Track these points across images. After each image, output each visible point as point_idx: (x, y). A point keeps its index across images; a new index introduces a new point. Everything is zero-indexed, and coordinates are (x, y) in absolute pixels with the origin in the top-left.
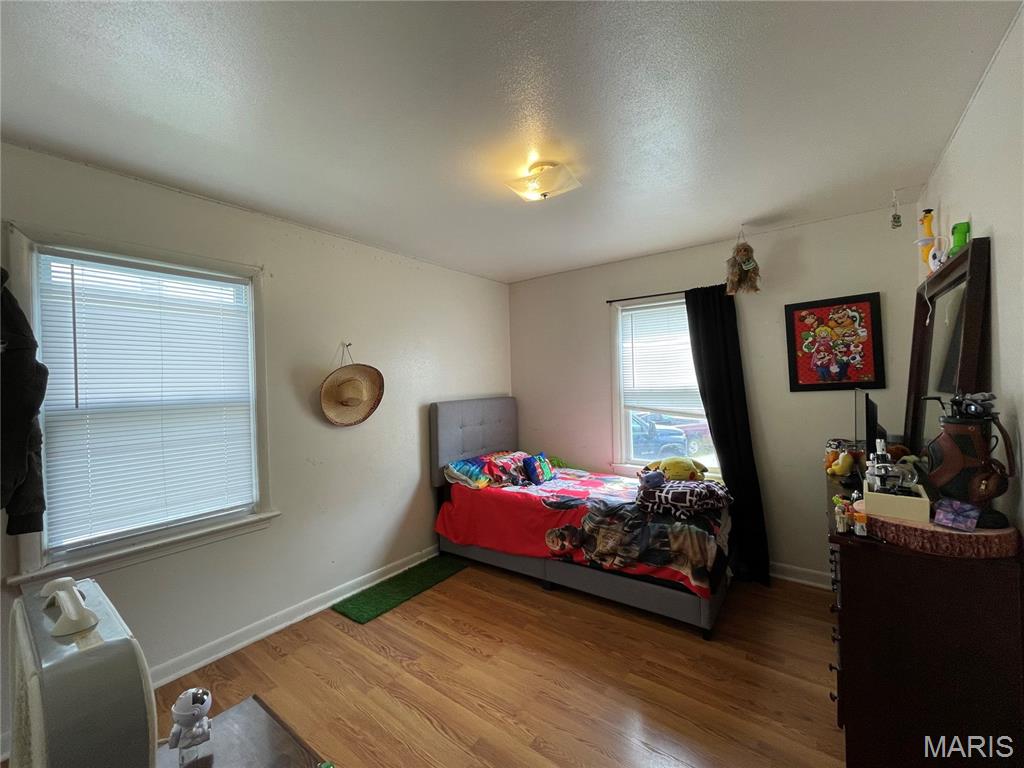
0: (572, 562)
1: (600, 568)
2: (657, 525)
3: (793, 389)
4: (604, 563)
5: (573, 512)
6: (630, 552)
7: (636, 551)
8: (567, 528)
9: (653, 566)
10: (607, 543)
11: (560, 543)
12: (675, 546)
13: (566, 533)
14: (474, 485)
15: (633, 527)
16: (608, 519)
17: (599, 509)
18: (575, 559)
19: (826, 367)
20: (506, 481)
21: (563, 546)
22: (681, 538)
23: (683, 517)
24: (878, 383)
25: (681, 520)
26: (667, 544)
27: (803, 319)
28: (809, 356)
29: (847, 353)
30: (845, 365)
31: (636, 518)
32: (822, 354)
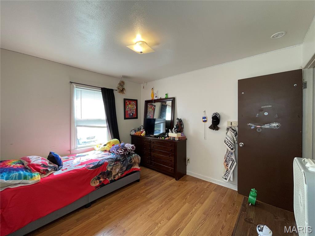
0: (105, 185)
1: (115, 180)
2: (129, 158)
3: (125, 119)
4: (115, 178)
5: (103, 167)
6: (123, 170)
7: (125, 168)
8: (100, 174)
9: (129, 170)
10: (116, 171)
11: (98, 181)
12: (133, 162)
13: (100, 176)
14: (30, 182)
15: (123, 162)
16: (116, 163)
17: (111, 161)
18: (105, 184)
19: (130, 114)
20: (51, 171)
21: (100, 182)
22: (134, 158)
23: (134, 153)
24: (137, 118)
25: (133, 154)
26: (132, 162)
27: (127, 102)
28: (128, 111)
29: (133, 111)
30: (133, 114)
31: (123, 158)
32: (129, 111)
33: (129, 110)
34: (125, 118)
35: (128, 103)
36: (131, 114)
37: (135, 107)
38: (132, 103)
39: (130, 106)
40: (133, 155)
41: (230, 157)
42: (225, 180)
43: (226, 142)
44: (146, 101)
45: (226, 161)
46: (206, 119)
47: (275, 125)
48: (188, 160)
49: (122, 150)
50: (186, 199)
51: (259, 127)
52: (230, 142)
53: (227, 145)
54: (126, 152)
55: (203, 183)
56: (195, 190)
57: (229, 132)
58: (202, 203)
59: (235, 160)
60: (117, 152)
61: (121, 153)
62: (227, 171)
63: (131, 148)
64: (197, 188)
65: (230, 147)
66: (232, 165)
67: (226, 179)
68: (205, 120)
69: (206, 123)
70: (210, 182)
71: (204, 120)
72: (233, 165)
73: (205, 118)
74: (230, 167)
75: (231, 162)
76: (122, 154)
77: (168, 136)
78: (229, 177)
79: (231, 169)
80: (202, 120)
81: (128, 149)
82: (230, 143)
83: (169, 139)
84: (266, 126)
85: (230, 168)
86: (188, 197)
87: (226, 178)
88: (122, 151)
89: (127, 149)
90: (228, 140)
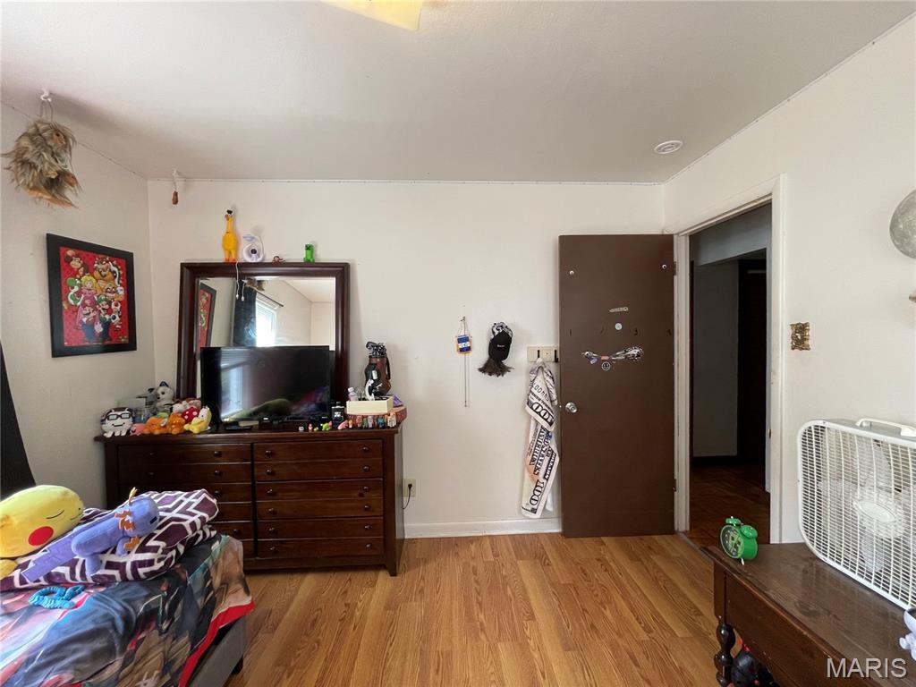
2: (197, 572)
3: (54, 355)
12: (217, 582)
19: (91, 325)
22: (221, 561)
23: (214, 533)
24: (131, 346)
25: (212, 540)
26: (211, 588)
27: (69, 259)
28: (75, 310)
29: (109, 311)
30: (107, 325)
31: (170, 591)
32: (88, 309)
33: (84, 305)
34: (58, 351)
35: (76, 264)
36: (99, 328)
37: (121, 291)
38: (100, 266)
39: (88, 280)
40: (216, 546)
41: (543, 447)
42: (532, 515)
43: (534, 407)
44: (185, 267)
45: (533, 460)
46: (468, 344)
47: (634, 351)
48: (410, 486)
49: (152, 543)
50: (482, 629)
51: (606, 358)
52: (546, 405)
53: (539, 413)
54: (176, 548)
55: (473, 547)
56: (477, 582)
57: (540, 378)
58: (532, 617)
59: (556, 451)
60: (102, 572)
61: (151, 563)
62: (536, 486)
63: (200, 514)
64: (475, 574)
65: (546, 420)
66: (549, 467)
67: (534, 511)
68: (464, 344)
69: (470, 355)
70: (487, 533)
71: (462, 345)
72: (552, 467)
73: (465, 339)
74: (545, 474)
75: (547, 459)
76: (157, 566)
77: (345, 417)
78: (542, 504)
79: (547, 480)
80: (454, 346)
81: (186, 524)
82: (544, 406)
83: (355, 426)
84: (618, 356)
85: (544, 478)
86: (482, 616)
87: (535, 507)
88: (155, 549)
89: (182, 526)
90: (540, 400)
